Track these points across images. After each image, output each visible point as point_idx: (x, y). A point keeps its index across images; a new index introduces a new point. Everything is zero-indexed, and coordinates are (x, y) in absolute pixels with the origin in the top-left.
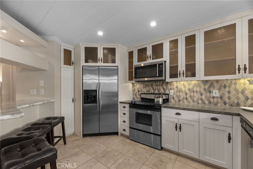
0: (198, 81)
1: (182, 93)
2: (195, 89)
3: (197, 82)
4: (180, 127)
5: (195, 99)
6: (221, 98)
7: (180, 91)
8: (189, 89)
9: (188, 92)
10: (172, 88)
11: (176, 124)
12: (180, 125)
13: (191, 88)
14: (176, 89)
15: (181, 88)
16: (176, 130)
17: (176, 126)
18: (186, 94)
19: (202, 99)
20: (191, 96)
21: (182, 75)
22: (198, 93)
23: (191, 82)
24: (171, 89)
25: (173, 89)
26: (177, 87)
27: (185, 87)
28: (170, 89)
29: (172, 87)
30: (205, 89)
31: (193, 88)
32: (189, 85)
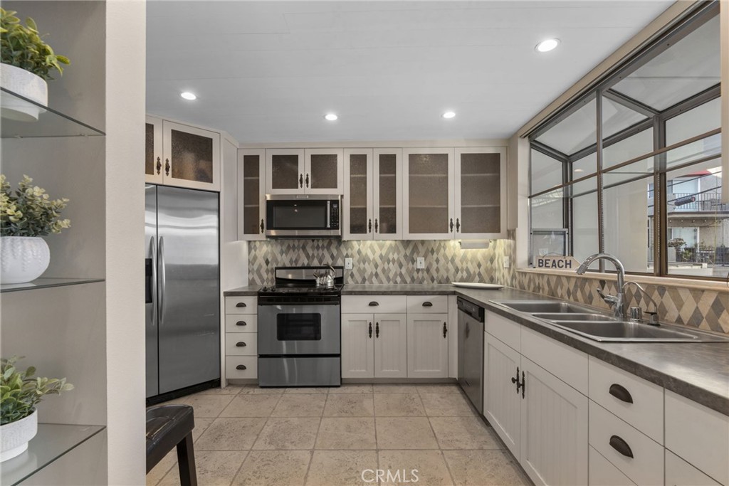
0: (396, 241)
1: (369, 264)
2: (391, 257)
3: (393, 243)
4: (377, 328)
5: (391, 275)
6: (428, 270)
7: (364, 260)
8: (381, 257)
9: (379, 261)
10: (350, 254)
11: (370, 324)
12: (377, 324)
13: (384, 255)
14: (357, 256)
15: (366, 254)
16: (370, 336)
17: (370, 328)
18: (376, 266)
19: (401, 275)
20: (384, 270)
21: (373, 228)
22: (396, 264)
23: (384, 242)
24: (347, 256)
25: (352, 256)
26: (359, 252)
27: (374, 252)
28: (345, 255)
29: (350, 252)
30: (405, 256)
31: (387, 254)
32: (381, 247)
